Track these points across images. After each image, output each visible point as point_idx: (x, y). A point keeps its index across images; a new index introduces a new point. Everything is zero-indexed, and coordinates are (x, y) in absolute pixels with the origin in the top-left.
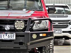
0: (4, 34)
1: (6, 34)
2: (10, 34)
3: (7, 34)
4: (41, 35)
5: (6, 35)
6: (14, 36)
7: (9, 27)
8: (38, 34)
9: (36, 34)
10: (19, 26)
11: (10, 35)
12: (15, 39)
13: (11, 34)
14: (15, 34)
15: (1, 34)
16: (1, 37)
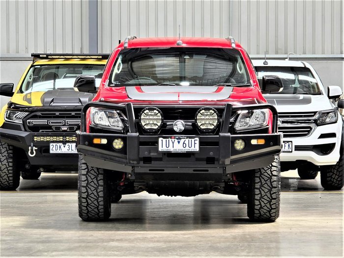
0: (173, 140)
1: (177, 139)
2: (187, 140)
3: (181, 139)
4: (254, 142)
5: (179, 142)
6: (195, 143)
7: (183, 124)
8: (247, 141)
9: (243, 139)
10: (207, 121)
11: (187, 142)
12: (198, 150)
13: (190, 140)
14: (197, 139)
15: (167, 140)
16: (168, 146)
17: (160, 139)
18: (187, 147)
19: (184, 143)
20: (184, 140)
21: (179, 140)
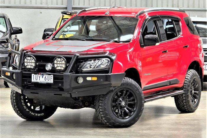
0: (40, 75)
1: (42, 75)
2: (47, 76)
3: (44, 75)
4: (89, 79)
5: (43, 77)
6: (51, 78)
7: (51, 66)
10: (60, 65)
12: (52, 82)
13: (49, 76)
14: (52, 75)
15: (37, 75)
16: (36, 79)
17: (33, 75)
18: (47, 80)
19: (45, 78)
20: (45, 76)
21: (43, 76)
